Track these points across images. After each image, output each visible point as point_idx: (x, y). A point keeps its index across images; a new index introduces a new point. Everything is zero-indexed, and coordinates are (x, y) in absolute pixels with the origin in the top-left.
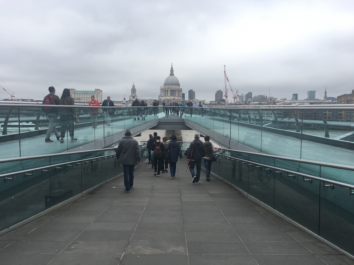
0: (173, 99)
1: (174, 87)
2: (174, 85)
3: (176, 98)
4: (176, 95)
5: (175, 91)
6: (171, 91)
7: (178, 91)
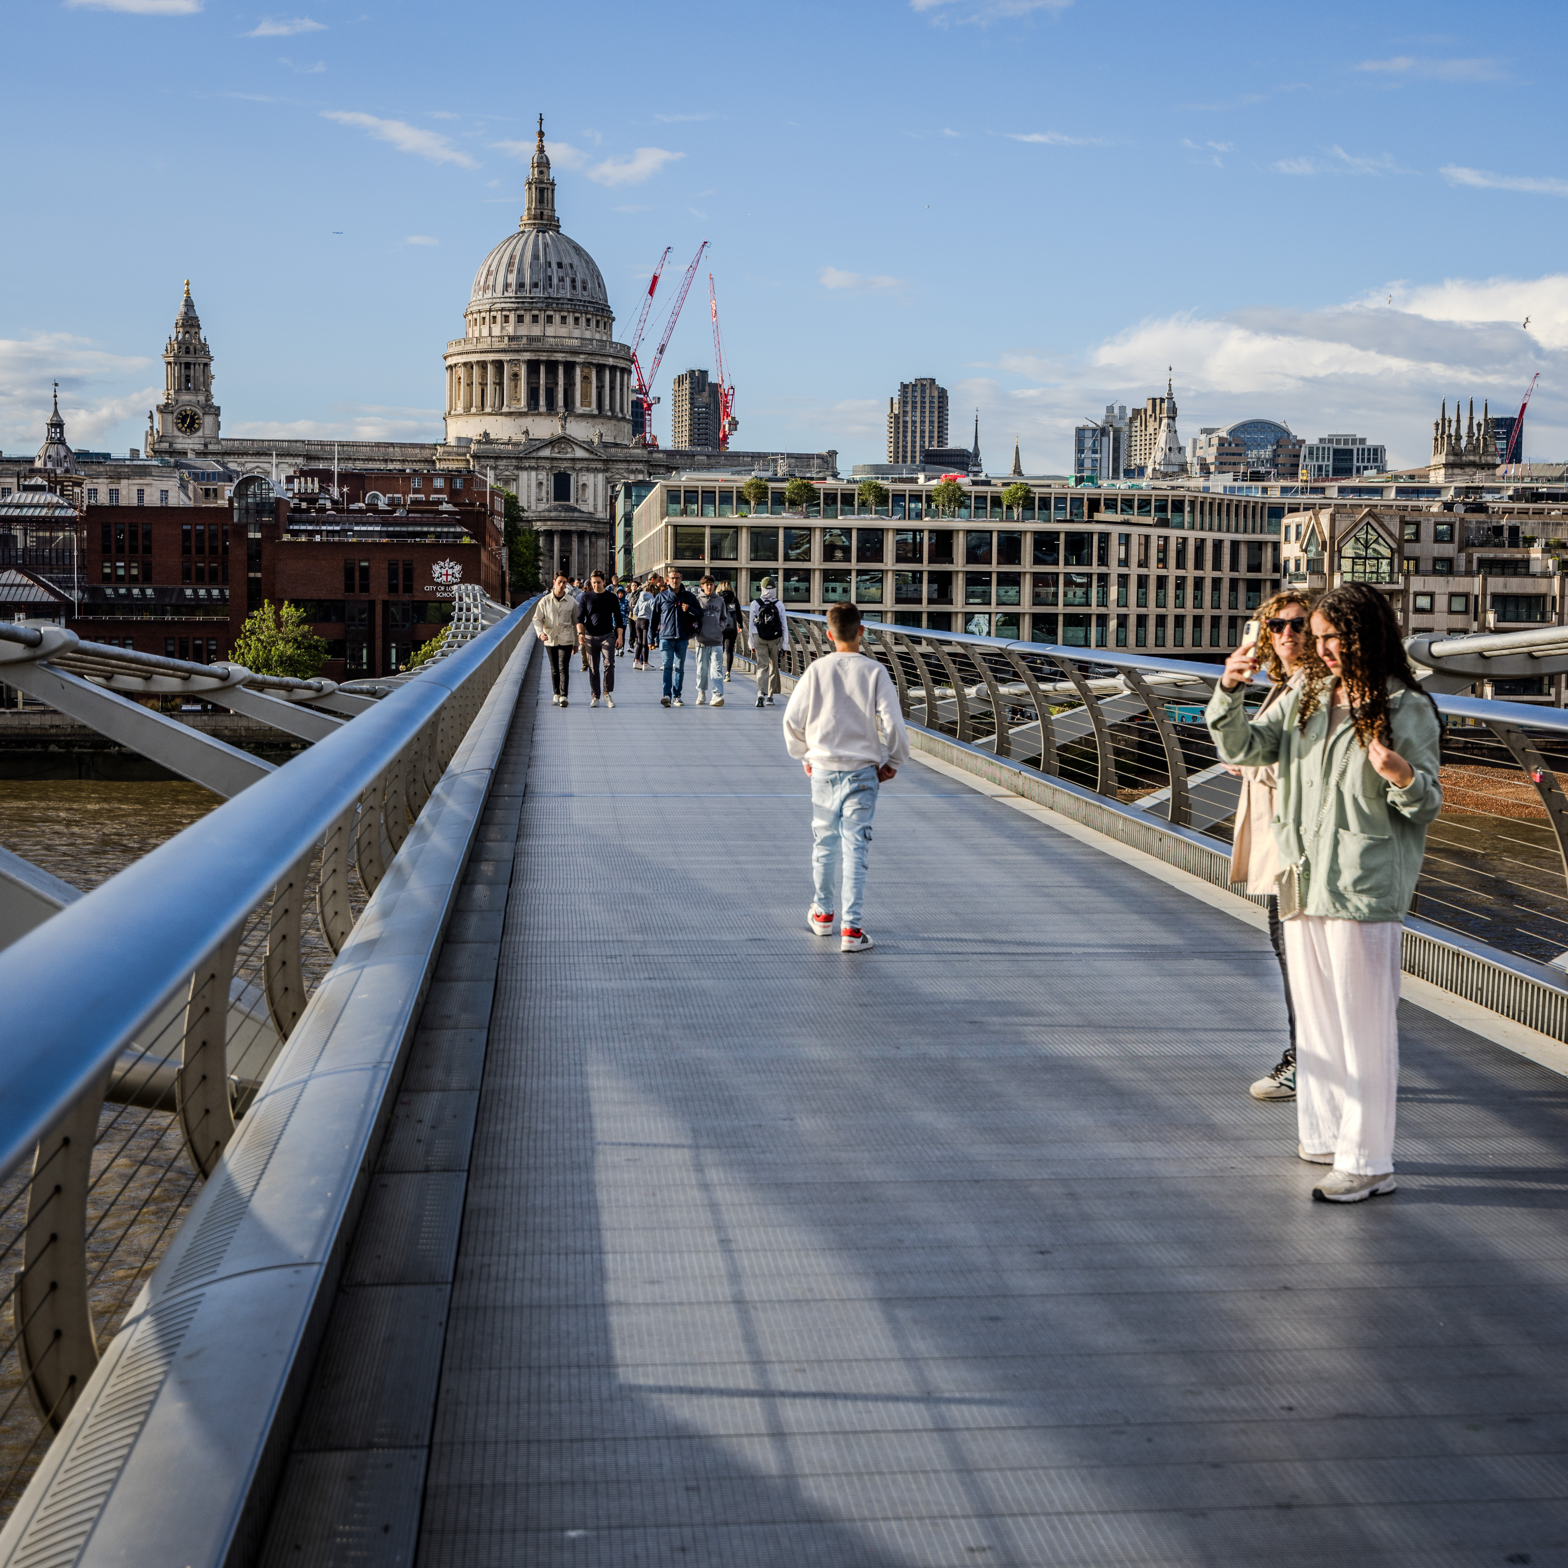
0: (552, 443)
1: (563, 331)
2: (557, 318)
3: (579, 430)
4: (579, 409)
5: (570, 367)
6: (533, 367)
7: (600, 368)
